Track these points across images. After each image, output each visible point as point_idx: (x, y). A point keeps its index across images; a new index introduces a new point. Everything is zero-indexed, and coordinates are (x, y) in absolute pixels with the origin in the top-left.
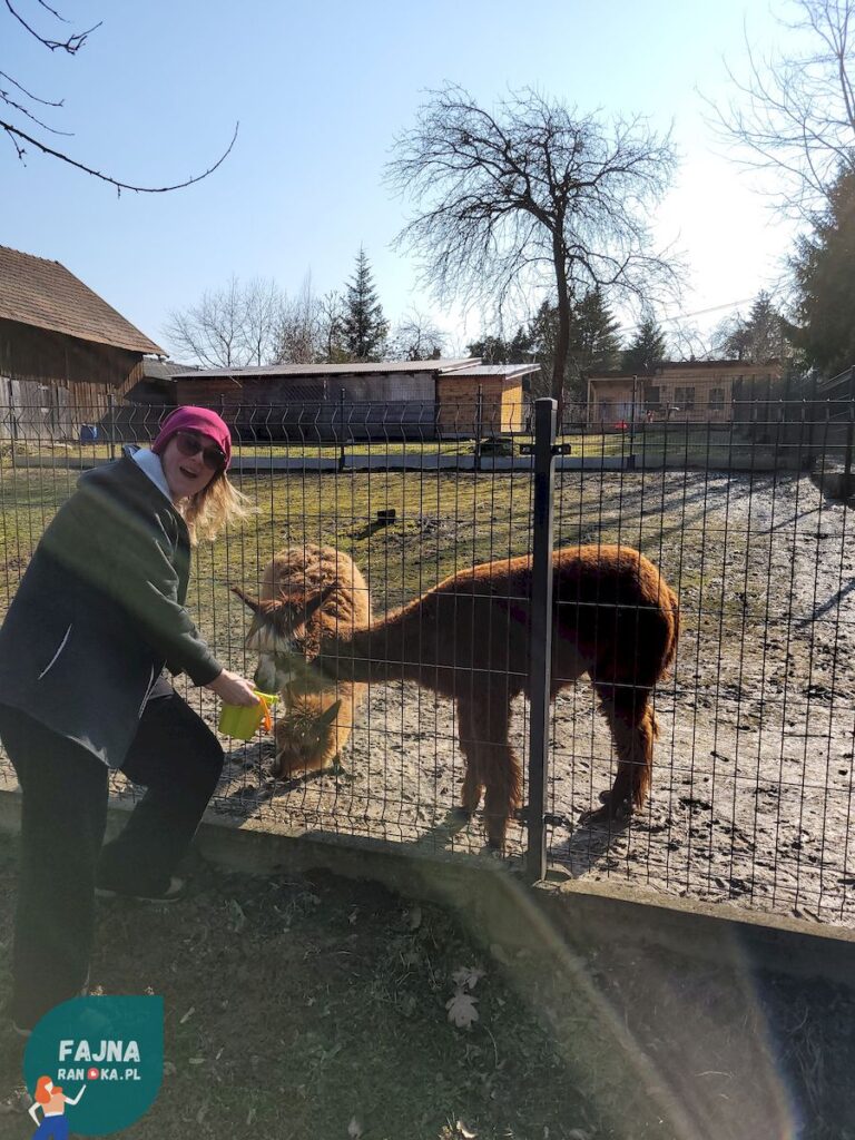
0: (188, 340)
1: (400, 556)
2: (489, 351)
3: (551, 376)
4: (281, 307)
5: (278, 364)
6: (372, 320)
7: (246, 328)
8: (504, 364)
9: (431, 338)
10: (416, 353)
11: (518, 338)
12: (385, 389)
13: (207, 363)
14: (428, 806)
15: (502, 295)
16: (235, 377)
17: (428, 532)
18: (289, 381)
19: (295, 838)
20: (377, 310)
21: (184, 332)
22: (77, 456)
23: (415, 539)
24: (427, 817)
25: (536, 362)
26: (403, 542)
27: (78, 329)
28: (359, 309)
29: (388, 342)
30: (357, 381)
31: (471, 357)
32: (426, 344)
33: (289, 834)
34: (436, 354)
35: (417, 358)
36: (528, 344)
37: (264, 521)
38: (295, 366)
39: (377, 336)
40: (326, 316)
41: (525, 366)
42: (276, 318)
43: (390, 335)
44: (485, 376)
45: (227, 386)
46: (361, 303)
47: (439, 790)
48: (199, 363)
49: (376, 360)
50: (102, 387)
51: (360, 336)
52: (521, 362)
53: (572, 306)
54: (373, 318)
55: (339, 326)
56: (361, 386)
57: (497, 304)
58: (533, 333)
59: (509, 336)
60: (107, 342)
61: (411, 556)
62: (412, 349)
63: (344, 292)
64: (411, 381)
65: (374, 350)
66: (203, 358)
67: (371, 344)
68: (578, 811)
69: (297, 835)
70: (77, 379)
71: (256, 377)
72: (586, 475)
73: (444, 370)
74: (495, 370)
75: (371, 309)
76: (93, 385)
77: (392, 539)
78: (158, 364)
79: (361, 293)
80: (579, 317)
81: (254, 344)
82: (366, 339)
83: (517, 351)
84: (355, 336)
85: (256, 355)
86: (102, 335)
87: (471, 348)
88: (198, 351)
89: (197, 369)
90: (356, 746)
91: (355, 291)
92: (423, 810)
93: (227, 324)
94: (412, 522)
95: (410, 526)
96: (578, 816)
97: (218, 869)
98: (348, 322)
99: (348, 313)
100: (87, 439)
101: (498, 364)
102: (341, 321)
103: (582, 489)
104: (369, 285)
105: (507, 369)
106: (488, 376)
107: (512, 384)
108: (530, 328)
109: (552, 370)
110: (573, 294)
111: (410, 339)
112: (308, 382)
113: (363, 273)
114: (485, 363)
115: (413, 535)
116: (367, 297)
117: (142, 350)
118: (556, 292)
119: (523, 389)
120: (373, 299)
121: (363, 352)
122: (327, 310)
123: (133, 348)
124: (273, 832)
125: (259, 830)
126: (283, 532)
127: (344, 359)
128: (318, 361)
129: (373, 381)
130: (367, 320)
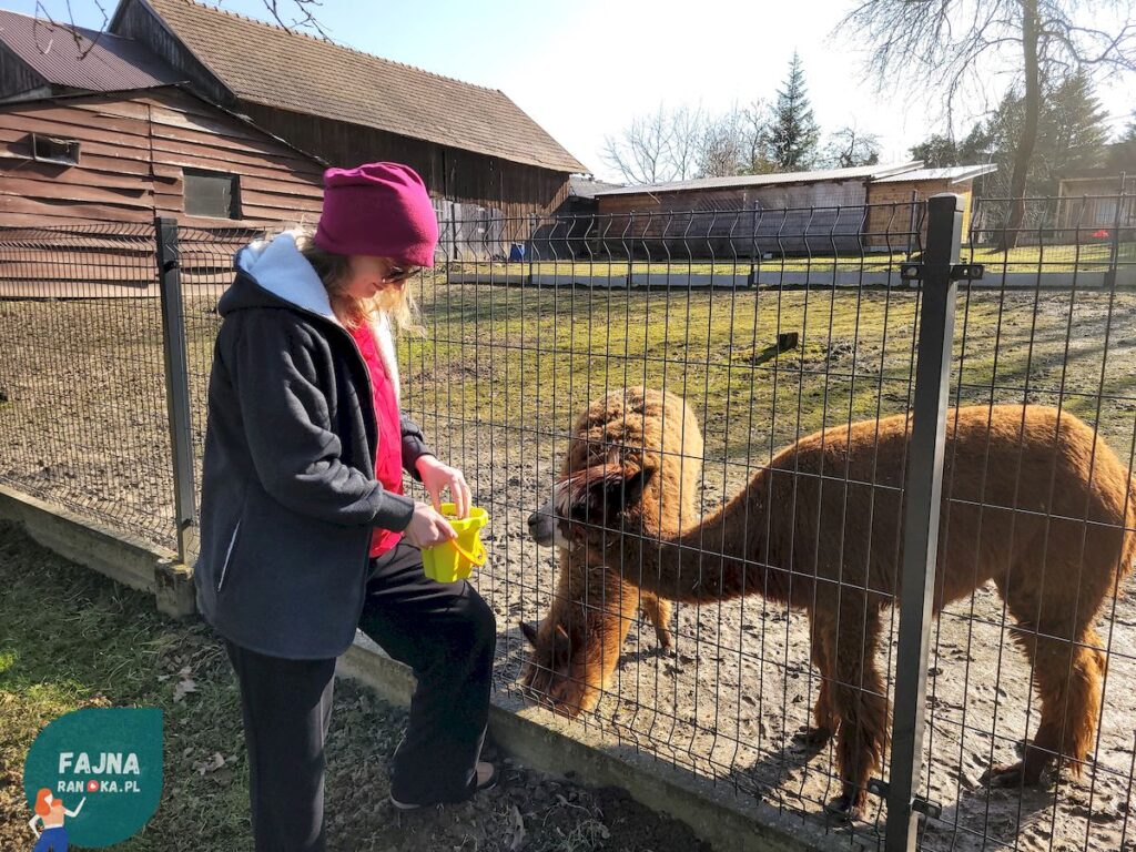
0: (616, 158)
1: (798, 386)
2: (936, 153)
3: (1010, 178)
4: (708, 120)
5: (701, 178)
6: (802, 127)
7: (672, 143)
8: (954, 166)
9: (866, 142)
10: (848, 158)
11: (972, 136)
12: (808, 198)
13: (632, 179)
14: (773, 717)
15: (954, 85)
16: (654, 193)
17: (835, 359)
18: (707, 195)
19: (588, 747)
20: (809, 116)
21: (613, 151)
22: (504, 273)
23: (817, 367)
24: (769, 733)
25: (992, 162)
26: (802, 371)
27: (512, 153)
28: (788, 117)
29: (818, 150)
30: (779, 192)
31: (914, 160)
32: (860, 149)
33: (582, 740)
34: (873, 160)
35: (850, 164)
36: (985, 142)
37: (657, 342)
38: (716, 178)
39: (807, 144)
40: (751, 126)
41: (978, 167)
42: (703, 133)
43: (822, 142)
44: (927, 180)
45: (647, 202)
46: (792, 109)
47: (791, 697)
48: (626, 181)
49: (804, 169)
50: (531, 207)
51: (788, 145)
52: (975, 164)
53: (1045, 93)
54: (804, 125)
55: (765, 136)
56: (784, 198)
57: (947, 97)
58: (992, 129)
59: (961, 134)
60: (537, 164)
61: (810, 386)
62: (843, 155)
63: (774, 99)
64: (839, 189)
65: (802, 158)
66: (629, 175)
67: (799, 153)
68: (981, 764)
69: (592, 743)
70: (509, 201)
71: (674, 192)
72: (1043, 294)
73: (877, 176)
74: (939, 173)
75: (802, 115)
76: (524, 206)
77: (791, 365)
78: (588, 184)
79: (792, 98)
80: (1053, 107)
81: (679, 159)
82: (794, 147)
83: (971, 151)
84: (782, 144)
85: (678, 171)
86: (534, 157)
87: (915, 151)
88: (625, 169)
89: (623, 186)
90: (702, 620)
91: (785, 96)
92: (766, 722)
93: (654, 141)
94: (817, 348)
95: (814, 351)
96: (981, 771)
97: (507, 761)
98: (775, 130)
99: (776, 121)
100: (515, 257)
101: (945, 167)
102: (768, 129)
103: (1036, 312)
104: (801, 89)
105: (955, 172)
106: (931, 180)
107: (961, 188)
108: (990, 124)
109: (1012, 171)
110: (1045, 79)
111: (843, 144)
112: (728, 196)
113: (795, 77)
114: (928, 166)
115: (816, 362)
116: (797, 102)
117: (568, 170)
118: (1023, 78)
119: (973, 195)
120: (804, 104)
121: (790, 162)
122: (753, 118)
123: (560, 169)
124: (565, 733)
125: (551, 727)
126: (675, 354)
127: (768, 169)
128: (741, 173)
129: (796, 191)
130: (796, 127)
